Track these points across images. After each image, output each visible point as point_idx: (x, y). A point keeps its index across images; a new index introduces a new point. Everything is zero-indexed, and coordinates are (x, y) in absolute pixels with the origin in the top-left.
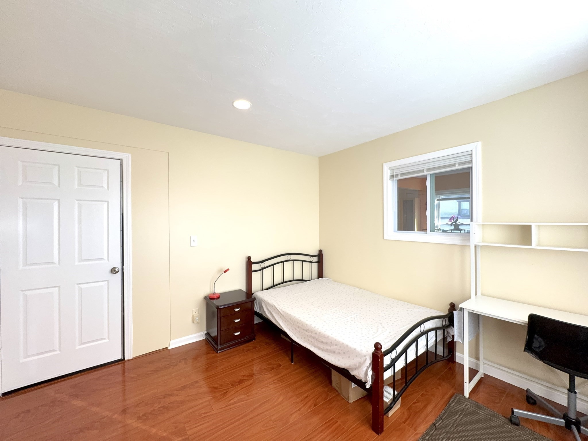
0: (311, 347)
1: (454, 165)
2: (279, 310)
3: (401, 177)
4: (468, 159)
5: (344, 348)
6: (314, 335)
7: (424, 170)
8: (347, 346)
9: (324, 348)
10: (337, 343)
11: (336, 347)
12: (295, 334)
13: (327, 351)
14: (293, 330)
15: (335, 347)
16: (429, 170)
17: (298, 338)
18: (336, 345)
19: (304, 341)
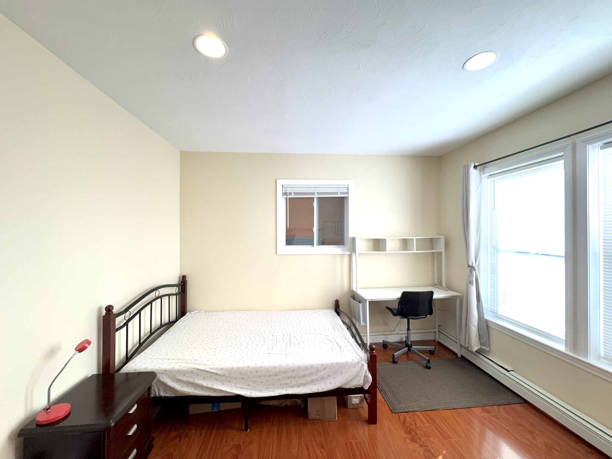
0: (286, 390)
1: (337, 193)
2: (212, 371)
3: (294, 195)
4: (346, 191)
5: (335, 367)
6: (288, 374)
7: (315, 193)
8: (337, 363)
9: (307, 381)
10: (324, 367)
11: (325, 371)
12: (254, 389)
13: (313, 382)
14: (248, 385)
15: (323, 372)
16: (318, 193)
17: (261, 391)
18: (324, 370)
19: (272, 390)
